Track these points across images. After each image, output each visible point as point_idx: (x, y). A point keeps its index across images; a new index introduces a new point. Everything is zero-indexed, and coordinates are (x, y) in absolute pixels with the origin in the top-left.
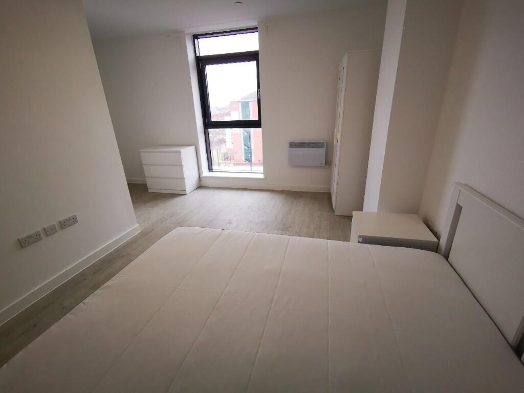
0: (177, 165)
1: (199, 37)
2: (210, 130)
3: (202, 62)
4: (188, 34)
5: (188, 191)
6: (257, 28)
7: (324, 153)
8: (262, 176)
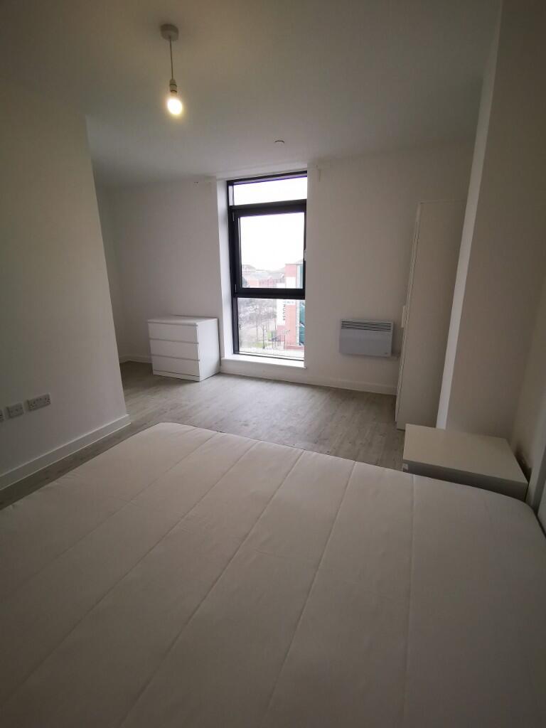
0: (192, 343)
1: (235, 183)
2: (240, 300)
3: (235, 214)
4: (219, 180)
5: (202, 378)
6: (306, 172)
7: (390, 338)
8: (301, 365)
